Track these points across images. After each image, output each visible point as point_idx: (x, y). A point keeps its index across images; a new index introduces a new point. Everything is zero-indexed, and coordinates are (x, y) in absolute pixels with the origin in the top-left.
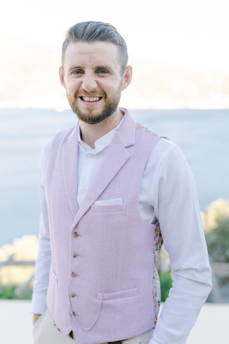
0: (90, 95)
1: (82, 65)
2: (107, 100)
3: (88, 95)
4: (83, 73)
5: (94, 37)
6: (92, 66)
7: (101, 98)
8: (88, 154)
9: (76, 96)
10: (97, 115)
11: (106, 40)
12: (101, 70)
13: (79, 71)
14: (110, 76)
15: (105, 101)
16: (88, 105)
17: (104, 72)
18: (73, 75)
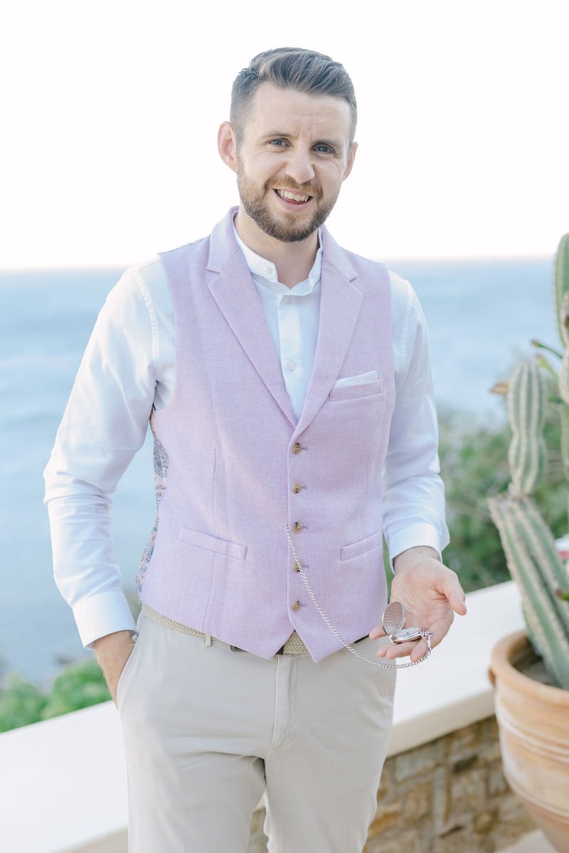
0: (299, 190)
1: (294, 133)
2: (321, 203)
3: (294, 190)
4: (288, 146)
5: (324, 87)
6: (311, 137)
7: (310, 198)
8: (285, 297)
9: (266, 187)
10: (303, 229)
11: (338, 94)
12: (322, 147)
13: (282, 141)
14: (335, 160)
15: (318, 204)
16: (289, 208)
17: (325, 150)
18: (270, 147)
